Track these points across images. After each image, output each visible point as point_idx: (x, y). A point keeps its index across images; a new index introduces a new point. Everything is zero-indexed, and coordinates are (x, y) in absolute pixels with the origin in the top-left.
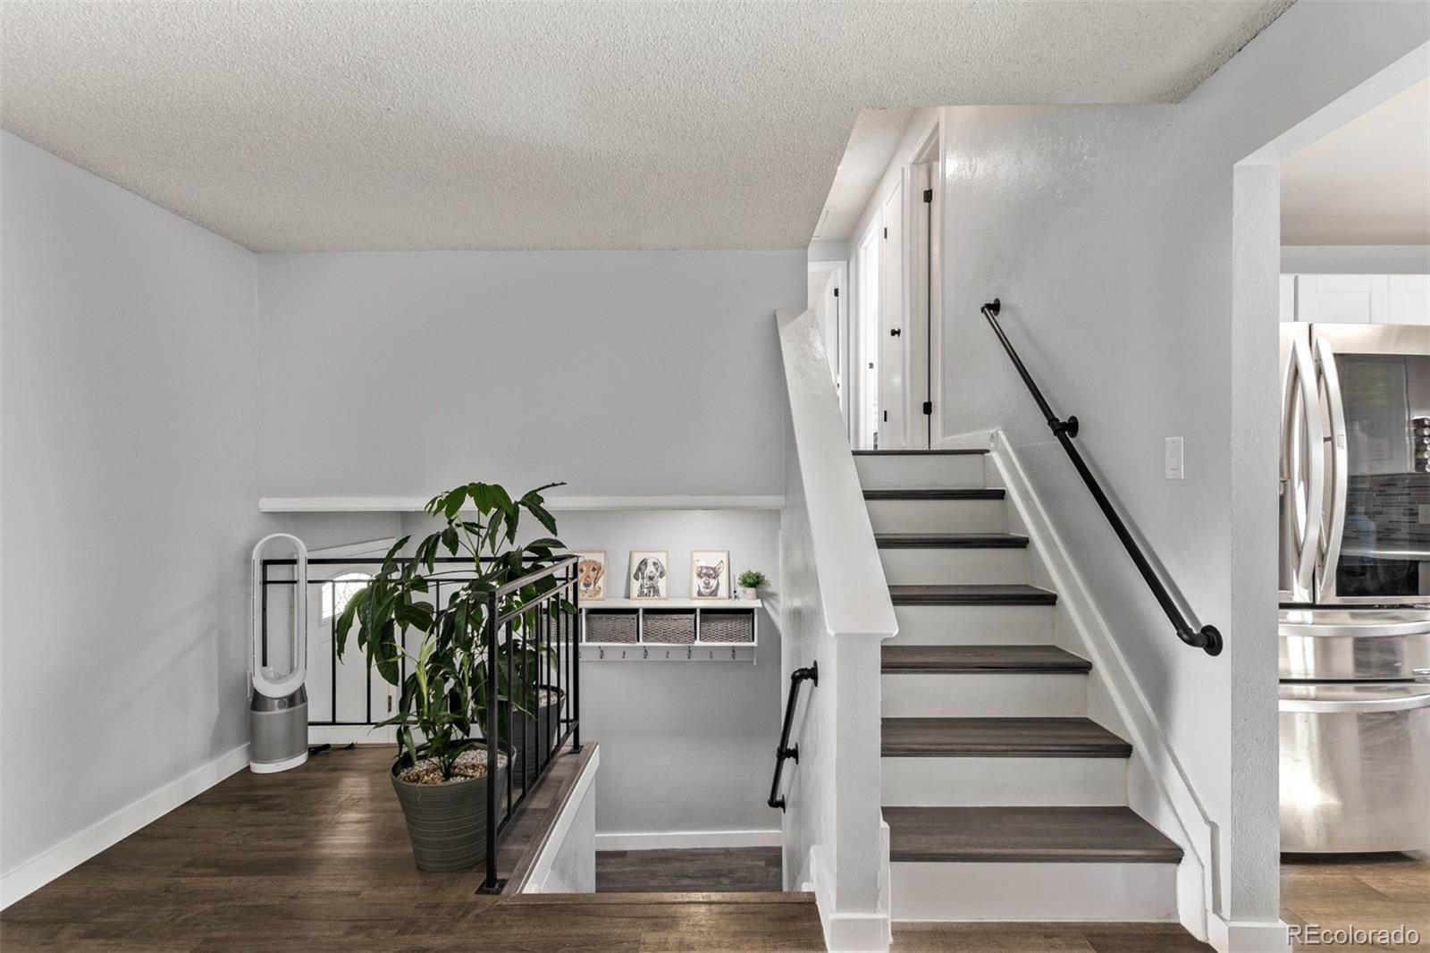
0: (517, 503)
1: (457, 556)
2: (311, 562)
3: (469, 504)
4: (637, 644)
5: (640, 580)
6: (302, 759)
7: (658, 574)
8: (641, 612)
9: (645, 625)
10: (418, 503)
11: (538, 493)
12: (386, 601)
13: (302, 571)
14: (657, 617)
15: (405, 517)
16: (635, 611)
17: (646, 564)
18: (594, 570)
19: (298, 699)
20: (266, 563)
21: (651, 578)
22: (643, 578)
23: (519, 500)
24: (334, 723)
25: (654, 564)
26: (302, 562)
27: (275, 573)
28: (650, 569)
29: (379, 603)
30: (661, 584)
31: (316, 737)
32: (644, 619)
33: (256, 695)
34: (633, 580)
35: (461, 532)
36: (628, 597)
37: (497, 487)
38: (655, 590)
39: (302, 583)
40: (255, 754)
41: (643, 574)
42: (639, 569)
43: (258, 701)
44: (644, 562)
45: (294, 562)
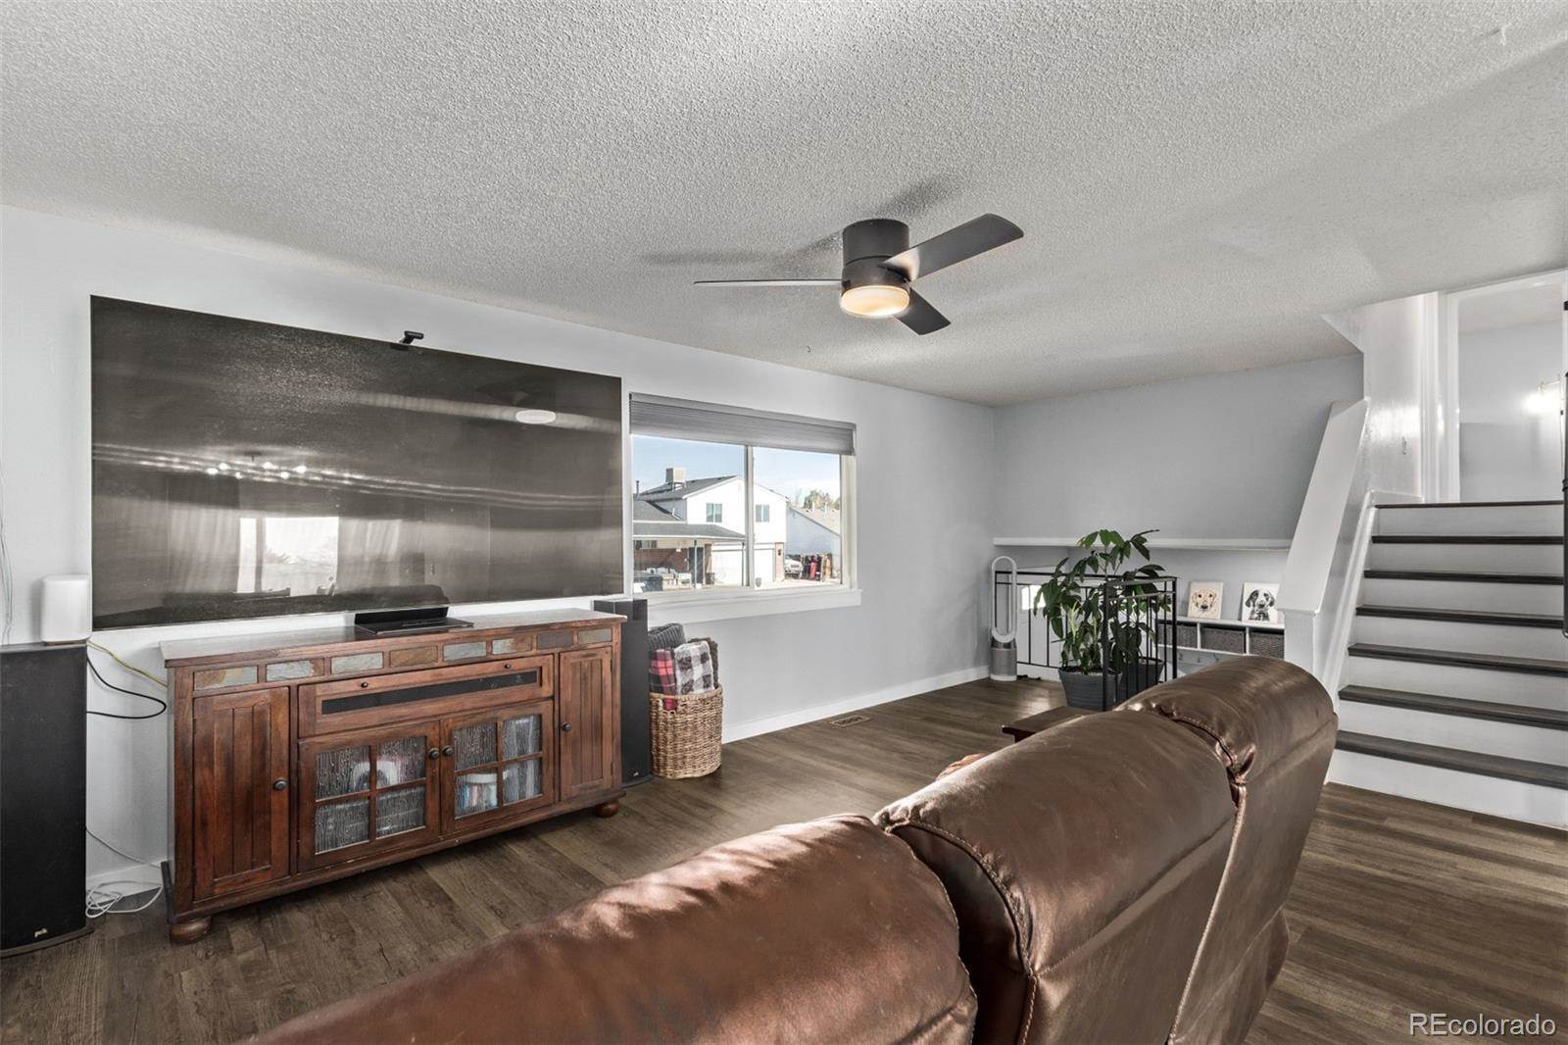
0: (1128, 542)
1: (1098, 573)
2: (1019, 573)
3: (1098, 542)
4: (1244, 655)
5: (1252, 607)
6: (1013, 678)
7: (1268, 603)
8: (1247, 630)
9: (1252, 641)
10: (1074, 542)
11: (1143, 536)
12: (1057, 593)
13: (1014, 578)
14: (1262, 635)
15: (1069, 549)
16: (1243, 629)
17: (1257, 594)
18: (1211, 596)
19: (1012, 646)
20: (997, 572)
21: (1262, 606)
22: (1254, 606)
23: (1129, 539)
24: (1030, 663)
25: (1265, 595)
26: (1014, 573)
27: (1002, 578)
28: (1261, 598)
29: (1053, 592)
30: (1272, 611)
31: (1022, 670)
32: (1250, 636)
33: (993, 640)
34: (1244, 605)
35: (1099, 558)
36: (1240, 619)
37: (1115, 532)
38: (1266, 617)
39: (1015, 585)
40: (992, 670)
41: (1254, 602)
42: (1251, 598)
43: (994, 643)
44: (1255, 594)
45: (1010, 573)
